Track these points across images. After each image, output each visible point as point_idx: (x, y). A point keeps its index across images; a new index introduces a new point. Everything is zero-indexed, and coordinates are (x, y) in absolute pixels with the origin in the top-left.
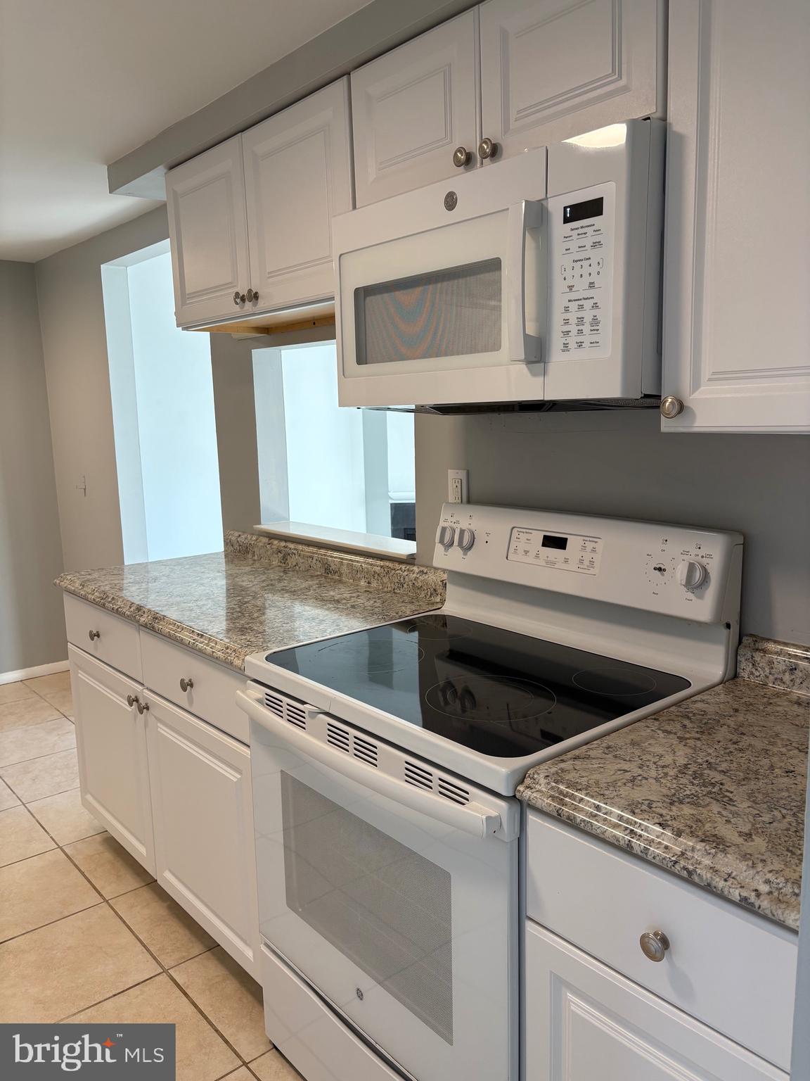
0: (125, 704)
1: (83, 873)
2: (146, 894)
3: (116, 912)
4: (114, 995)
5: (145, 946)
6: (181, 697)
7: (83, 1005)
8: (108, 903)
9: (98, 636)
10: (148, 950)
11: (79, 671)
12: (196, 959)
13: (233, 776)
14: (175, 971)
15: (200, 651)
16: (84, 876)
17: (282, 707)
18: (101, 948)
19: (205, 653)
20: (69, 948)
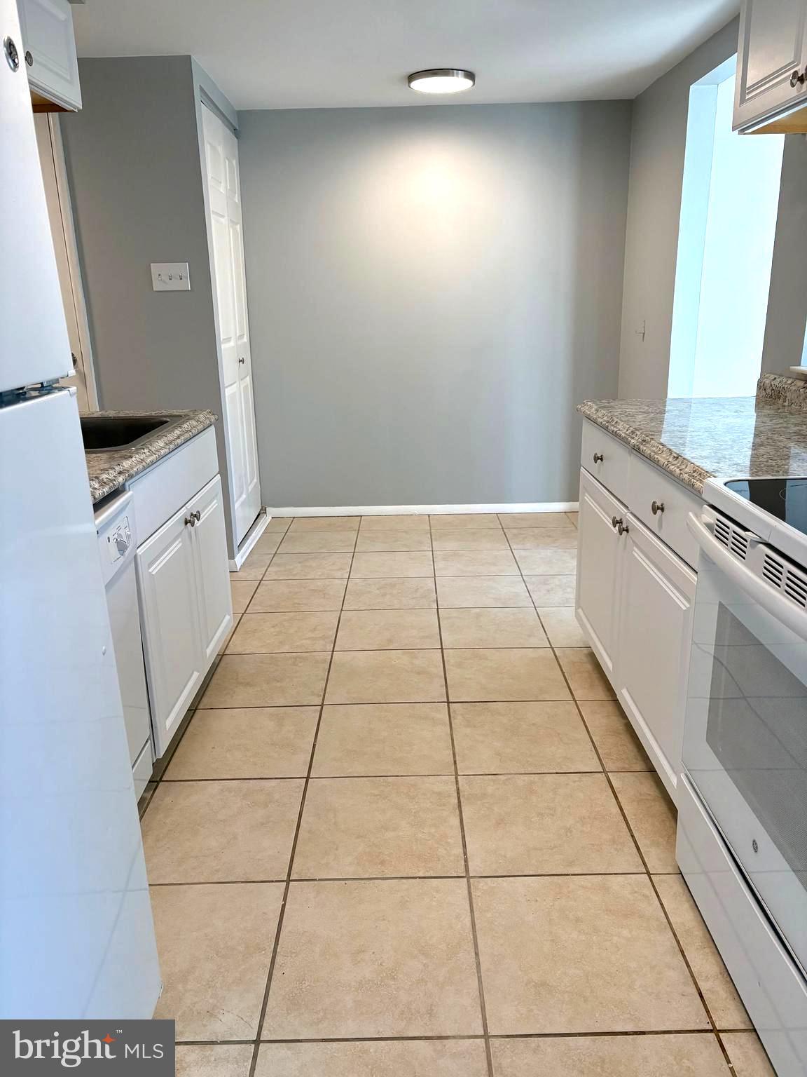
0: (609, 523)
1: (563, 673)
2: (610, 707)
3: (580, 712)
4: (557, 773)
5: (595, 747)
6: (653, 520)
7: (530, 770)
8: (576, 703)
9: (602, 459)
10: (596, 751)
11: (586, 494)
12: (636, 774)
13: (683, 605)
14: (613, 776)
15: (671, 472)
16: (564, 676)
17: (728, 533)
18: (559, 734)
19: (674, 475)
20: (534, 724)
